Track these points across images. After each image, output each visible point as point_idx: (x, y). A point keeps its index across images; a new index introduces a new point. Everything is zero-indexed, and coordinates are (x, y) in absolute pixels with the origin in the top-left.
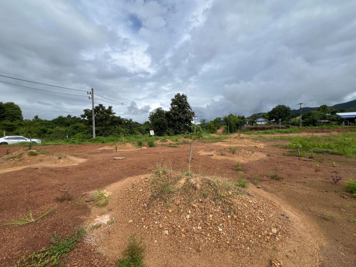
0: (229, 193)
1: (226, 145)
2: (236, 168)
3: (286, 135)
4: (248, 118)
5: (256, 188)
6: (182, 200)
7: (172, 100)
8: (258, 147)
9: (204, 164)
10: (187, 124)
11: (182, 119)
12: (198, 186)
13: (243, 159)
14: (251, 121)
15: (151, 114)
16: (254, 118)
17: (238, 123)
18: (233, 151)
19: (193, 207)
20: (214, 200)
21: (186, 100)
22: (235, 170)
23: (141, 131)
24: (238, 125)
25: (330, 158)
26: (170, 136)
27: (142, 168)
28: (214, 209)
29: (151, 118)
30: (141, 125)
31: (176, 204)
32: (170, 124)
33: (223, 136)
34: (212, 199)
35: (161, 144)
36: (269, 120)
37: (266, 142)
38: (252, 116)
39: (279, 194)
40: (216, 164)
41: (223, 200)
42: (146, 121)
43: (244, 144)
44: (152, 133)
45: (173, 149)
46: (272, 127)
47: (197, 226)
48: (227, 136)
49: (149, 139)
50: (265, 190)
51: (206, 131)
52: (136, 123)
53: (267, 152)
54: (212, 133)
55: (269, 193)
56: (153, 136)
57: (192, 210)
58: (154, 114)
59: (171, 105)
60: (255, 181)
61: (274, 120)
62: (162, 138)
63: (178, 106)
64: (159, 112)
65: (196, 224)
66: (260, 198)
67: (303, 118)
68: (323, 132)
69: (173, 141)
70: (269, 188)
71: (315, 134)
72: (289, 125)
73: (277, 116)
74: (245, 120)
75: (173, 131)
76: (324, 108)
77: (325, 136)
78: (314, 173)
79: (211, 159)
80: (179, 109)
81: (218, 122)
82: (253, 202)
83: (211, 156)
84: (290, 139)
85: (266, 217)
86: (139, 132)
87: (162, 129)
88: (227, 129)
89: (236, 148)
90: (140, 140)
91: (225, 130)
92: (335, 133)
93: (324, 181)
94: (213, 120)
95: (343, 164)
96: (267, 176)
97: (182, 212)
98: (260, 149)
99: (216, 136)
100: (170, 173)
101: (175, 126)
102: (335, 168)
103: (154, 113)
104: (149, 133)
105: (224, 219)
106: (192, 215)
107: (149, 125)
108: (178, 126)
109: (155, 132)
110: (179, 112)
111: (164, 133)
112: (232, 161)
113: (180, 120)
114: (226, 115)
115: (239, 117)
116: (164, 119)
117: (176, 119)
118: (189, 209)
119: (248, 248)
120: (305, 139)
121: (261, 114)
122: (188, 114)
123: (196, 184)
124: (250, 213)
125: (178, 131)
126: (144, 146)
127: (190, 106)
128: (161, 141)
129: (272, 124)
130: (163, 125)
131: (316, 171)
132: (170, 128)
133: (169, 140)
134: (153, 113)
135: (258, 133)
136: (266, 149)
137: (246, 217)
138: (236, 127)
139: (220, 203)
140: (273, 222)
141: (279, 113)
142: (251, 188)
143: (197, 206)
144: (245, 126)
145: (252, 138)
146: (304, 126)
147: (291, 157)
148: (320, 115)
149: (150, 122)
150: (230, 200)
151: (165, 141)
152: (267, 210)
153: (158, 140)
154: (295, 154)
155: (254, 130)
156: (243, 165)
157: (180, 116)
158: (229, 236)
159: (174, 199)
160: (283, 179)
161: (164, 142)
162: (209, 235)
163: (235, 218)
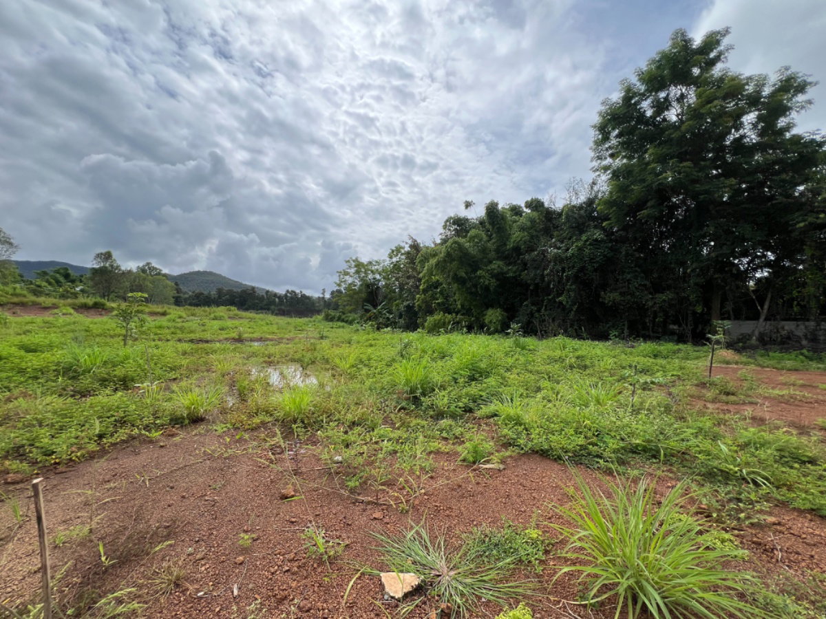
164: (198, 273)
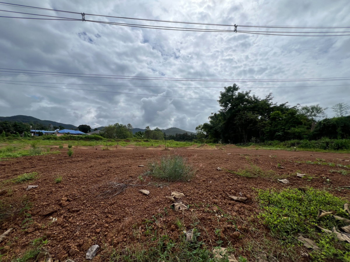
164: (172, 128)
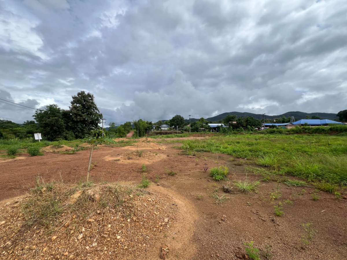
0: (130, 197)
1: (134, 149)
2: (141, 170)
3: (181, 138)
4: (155, 124)
5: (156, 186)
6: (74, 218)
7: (73, 97)
8: (161, 149)
9: (108, 170)
10: (93, 126)
11: (87, 121)
12: (97, 196)
13: (148, 161)
14: (157, 127)
15: (39, 112)
16: (160, 124)
17: (146, 128)
18: (139, 154)
19: (89, 223)
20: (115, 207)
21: (92, 99)
22: (140, 172)
23: (16, 134)
24: (146, 130)
25: (204, 155)
26: (69, 140)
27: (11, 189)
28: (114, 217)
29: (38, 117)
30: (18, 125)
31: (64, 226)
32: (68, 125)
33: (132, 140)
34: (112, 208)
35: (52, 151)
36: (171, 126)
37: (167, 144)
38: (157, 122)
39: (173, 187)
40: (123, 169)
41: (124, 205)
42: (27, 121)
43: (150, 147)
44: (38, 136)
45: (71, 156)
46: (172, 132)
47: (92, 242)
48: (136, 140)
49: (31, 146)
50: (163, 186)
51: (115, 135)
52: (8, 123)
53: (167, 153)
54: (122, 137)
55: (165, 188)
56: (40, 141)
57: (87, 226)
58: (43, 112)
59: (71, 103)
60: (156, 180)
61: (173, 127)
62: (55, 143)
63: (82, 105)
64: (52, 110)
65: (90, 242)
66: (158, 194)
67: (191, 126)
68: (201, 136)
69: (72, 147)
70: (166, 183)
71: (197, 138)
72: (183, 131)
73: (176, 124)
74: (152, 126)
75: (73, 135)
76: (202, 119)
77: (202, 139)
78: (195, 166)
79: (117, 164)
80: (83, 110)
81: (128, 126)
82: (152, 200)
83: (118, 161)
84: (183, 142)
85: (161, 210)
86: (14, 136)
87: (55, 132)
88: (137, 133)
89: (143, 151)
90: (13, 147)
91: (135, 134)
92: (207, 137)
93: (200, 172)
94: (123, 124)
95: (210, 158)
96: (165, 174)
97: (73, 233)
98: (162, 151)
99: (125, 140)
100: (59, 188)
101: (76, 128)
102: (206, 161)
103: (43, 110)
104: (33, 136)
105: (123, 225)
106: (86, 233)
107: (34, 126)
108: (80, 129)
109: (44, 135)
110: (83, 113)
111: (59, 136)
112: (138, 164)
113: (84, 122)
114: (136, 120)
115: (147, 122)
116: (60, 120)
117: (78, 120)
118: (83, 226)
119: (144, 245)
120: (192, 142)
121: (164, 121)
122: (95, 116)
123: (94, 195)
124: (149, 210)
125: (80, 135)
126: (20, 155)
127: (97, 107)
128: (52, 147)
129: (172, 130)
130: (58, 127)
131: (197, 164)
132: (68, 130)
133: (66, 146)
134: (41, 111)
135: (162, 137)
136: (167, 151)
137: (145, 215)
138: (145, 131)
139: (121, 209)
140: (166, 213)
141: (177, 121)
142: (152, 187)
143: (94, 220)
144: (152, 130)
145: (157, 141)
146: (192, 132)
147: (183, 156)
148: (200, 124)
149: (36, 122)
150: (131, 203)
151: (59, 147)
152: (162, 204)
153: (47, 146)
154: (185, 153)
155: (159, 135)
156: (147, 166)
157: (84, 117)
158: (127, 241)
159: (61, 221)
160: (176, 174)
161: (57, 149)
162: (105, 249)
163: (134, 220)
